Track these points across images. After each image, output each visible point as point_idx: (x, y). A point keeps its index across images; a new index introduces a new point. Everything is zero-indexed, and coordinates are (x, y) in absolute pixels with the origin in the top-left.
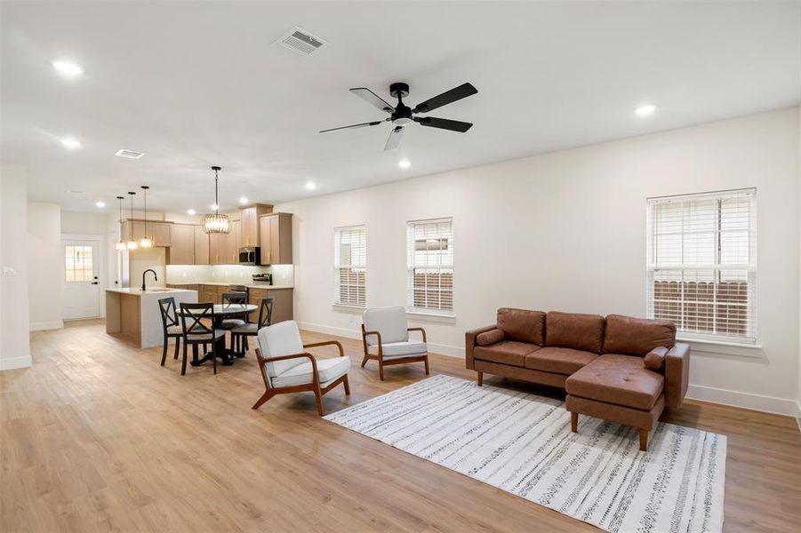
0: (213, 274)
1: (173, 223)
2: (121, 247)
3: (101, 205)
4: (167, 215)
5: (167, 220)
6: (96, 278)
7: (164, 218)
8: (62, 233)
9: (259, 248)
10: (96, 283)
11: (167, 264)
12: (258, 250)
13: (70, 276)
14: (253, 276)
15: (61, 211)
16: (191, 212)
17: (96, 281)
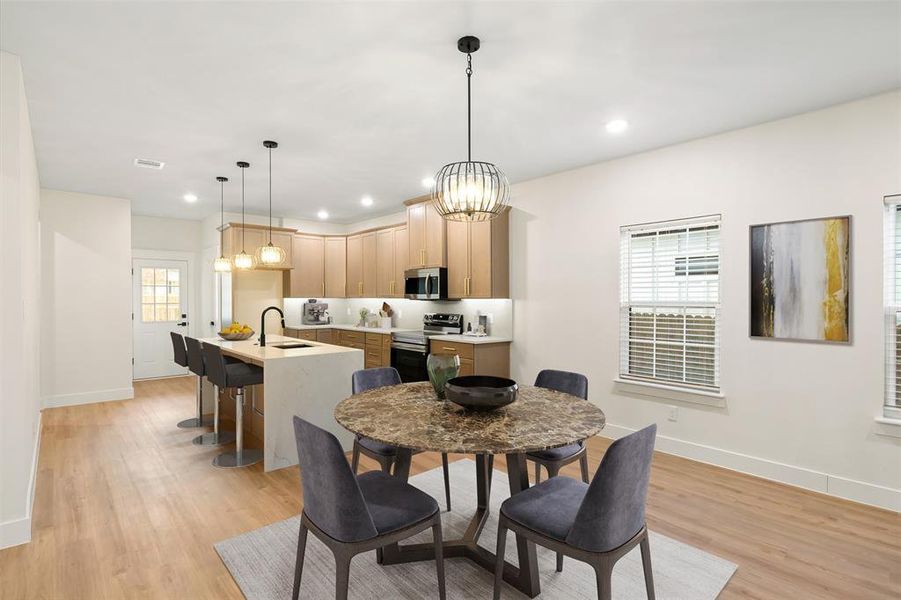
0: (349, 313)
1: (295, 231)
2: (223, 266)
3: (190, 198)
4: (285, 220)
5: (285, 226)
6: (184, 316)
7: (281, 225)
8: (132, 248)
9: (446, 270)
10: (184, 324)
11: (284, 297)
12: (444, 272)
13: (147, 315)
14: (427, 317)
15: (133, 214)
16: (323, 215)
17: (184, 320)
